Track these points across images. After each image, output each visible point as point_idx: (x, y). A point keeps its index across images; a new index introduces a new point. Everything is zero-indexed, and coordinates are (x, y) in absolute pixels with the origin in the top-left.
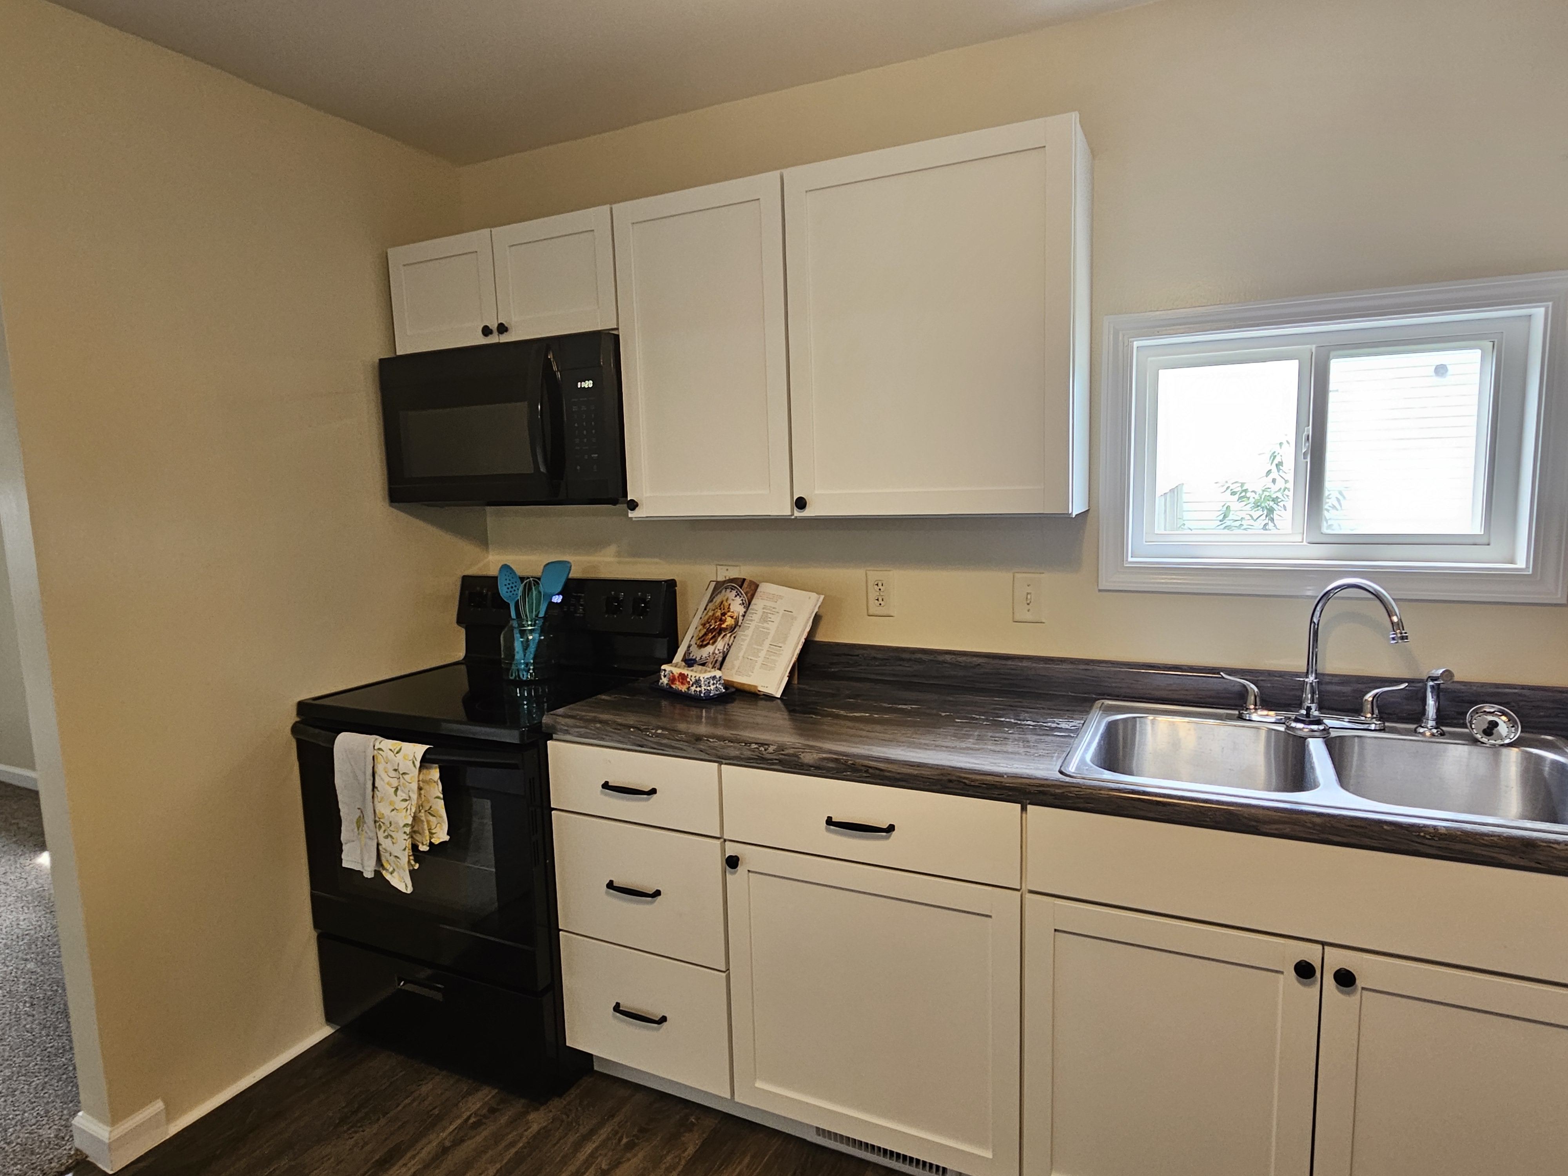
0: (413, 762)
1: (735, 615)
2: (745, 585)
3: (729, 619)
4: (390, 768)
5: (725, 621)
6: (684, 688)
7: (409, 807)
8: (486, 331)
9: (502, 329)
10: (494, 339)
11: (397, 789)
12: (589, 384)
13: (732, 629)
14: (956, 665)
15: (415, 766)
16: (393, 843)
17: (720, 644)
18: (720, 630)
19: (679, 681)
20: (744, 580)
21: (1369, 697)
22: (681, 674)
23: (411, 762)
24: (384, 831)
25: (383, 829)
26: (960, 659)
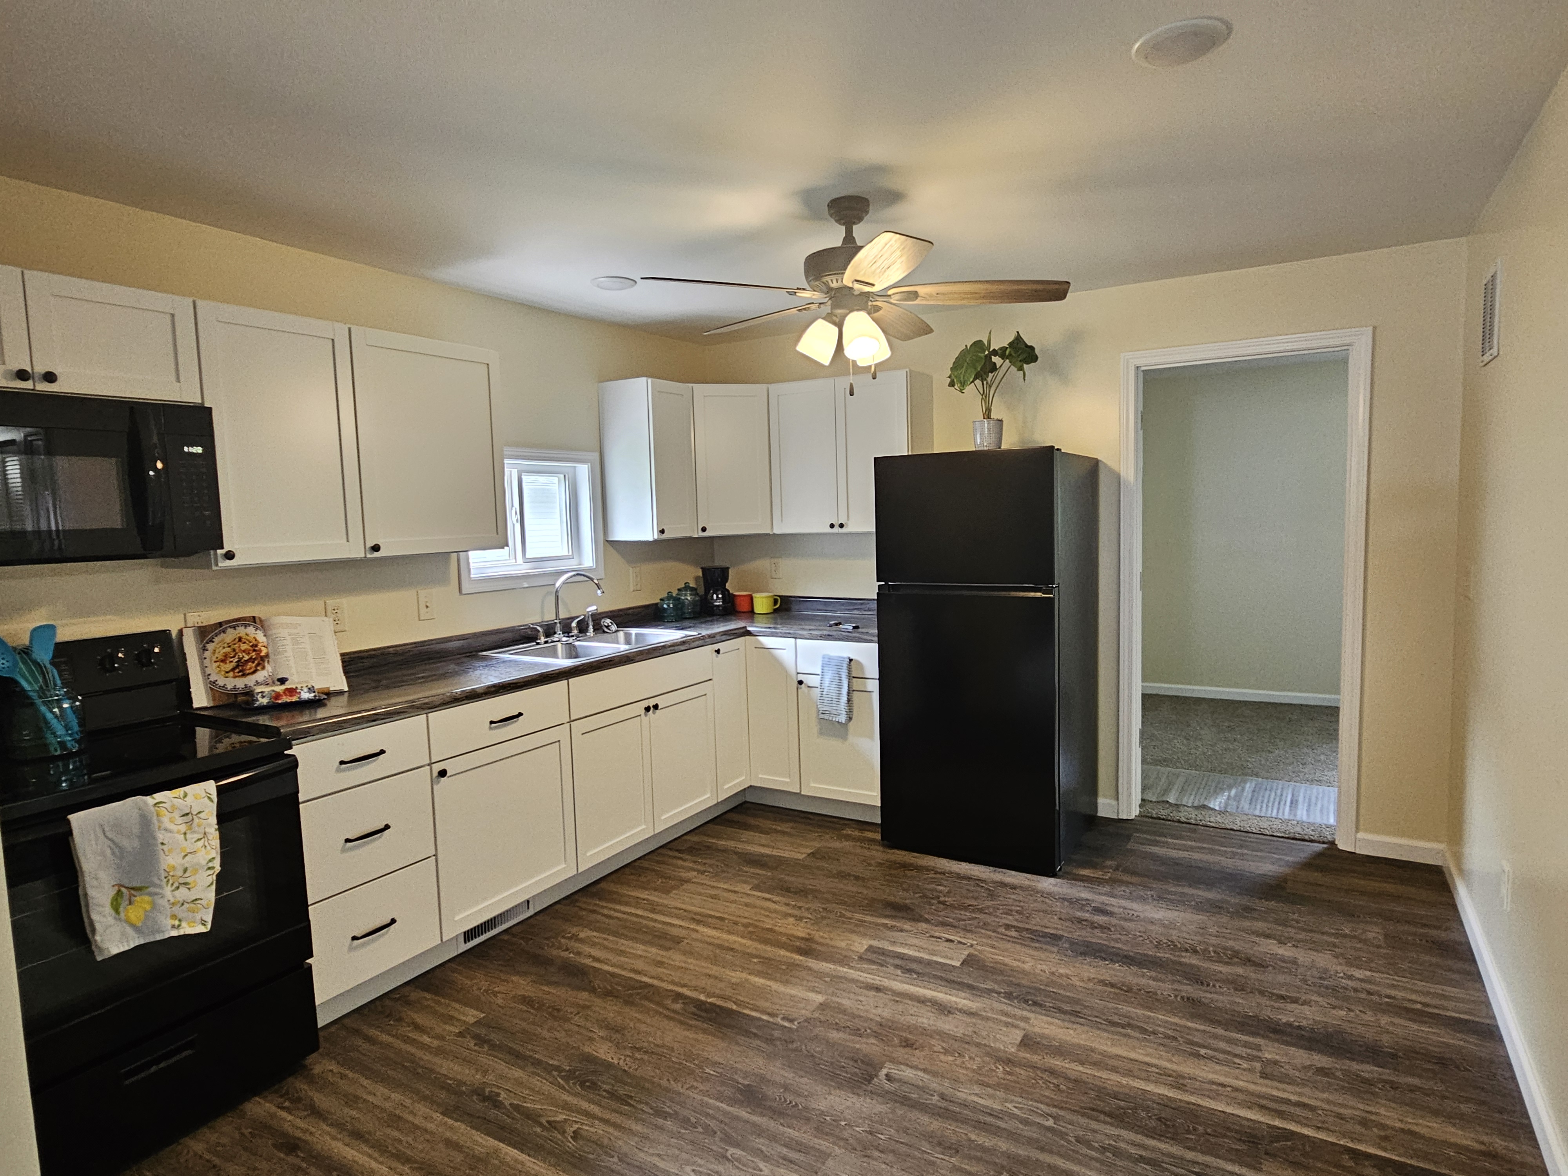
0: (209, 798)
1: (265, 644)
2: (257, 620)
3: (263, 648)
4: (176, 815)
5: (260, 651)
6: (294, 699)
7: (206, 844)
8: (22, 375)
9: (50, 377)
10: (28, 385)
11: (185, 834)
12: (199, 450)
13: (267, 656)
14: (396, 654)
15: (212, 801)
16: (189, 889)
17: (269, 668)
18: (262, 659)
19: (286, 695)
20: (254, 617)
21: (574, 624)
22: (287, 689)
23: (206, 798)
24: (172, 885)
25: (171, 882)
26: (398, 649)
